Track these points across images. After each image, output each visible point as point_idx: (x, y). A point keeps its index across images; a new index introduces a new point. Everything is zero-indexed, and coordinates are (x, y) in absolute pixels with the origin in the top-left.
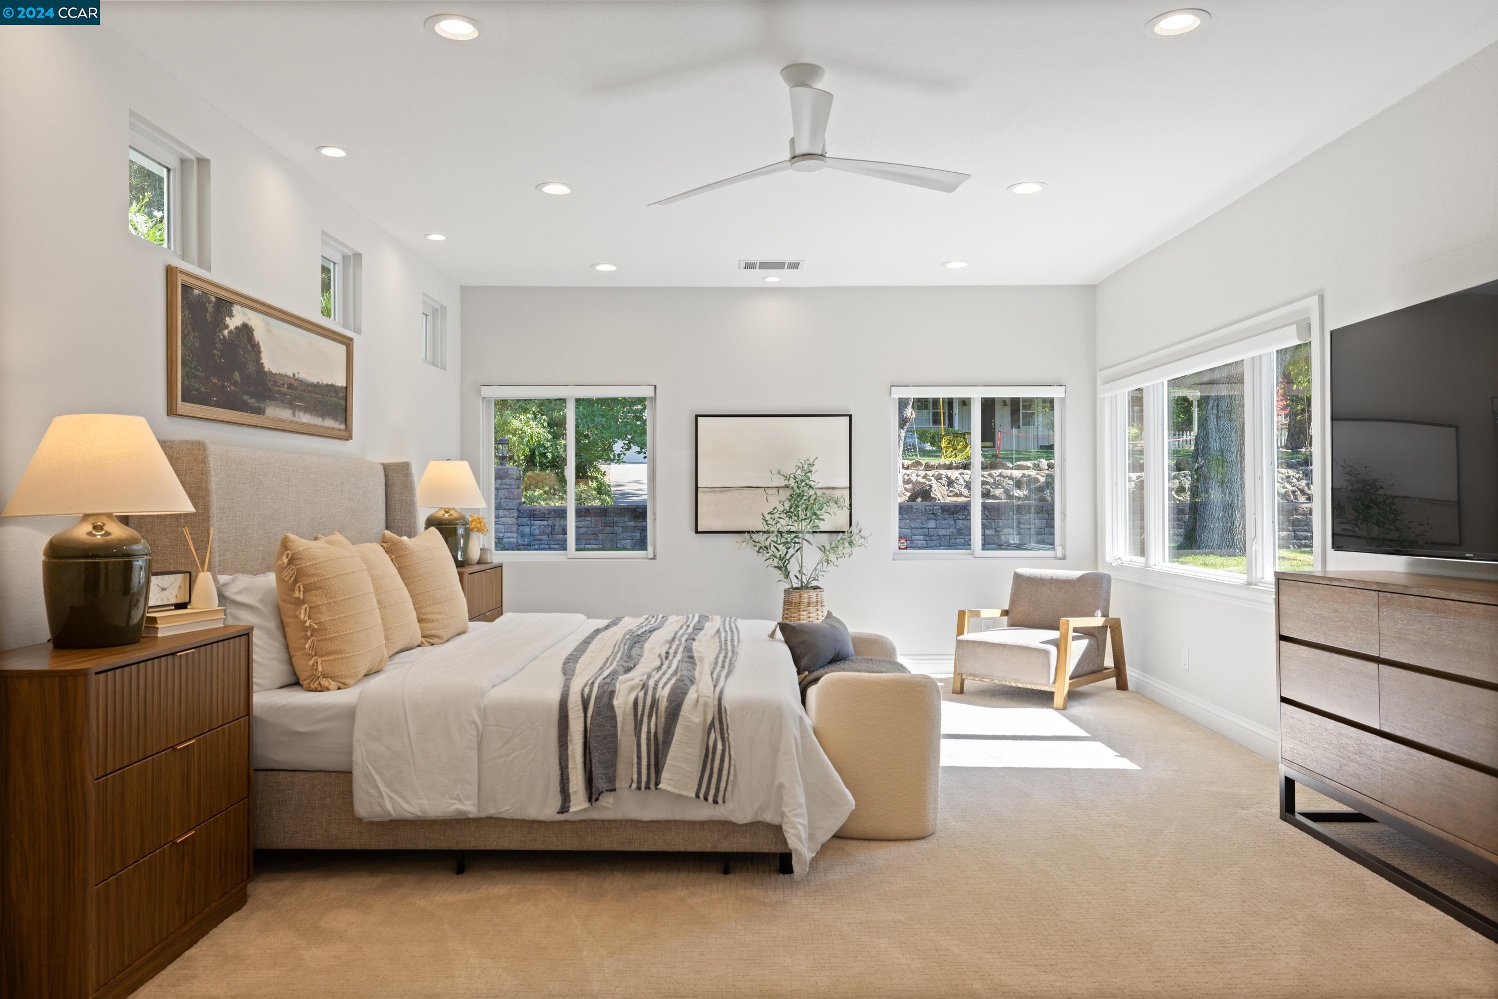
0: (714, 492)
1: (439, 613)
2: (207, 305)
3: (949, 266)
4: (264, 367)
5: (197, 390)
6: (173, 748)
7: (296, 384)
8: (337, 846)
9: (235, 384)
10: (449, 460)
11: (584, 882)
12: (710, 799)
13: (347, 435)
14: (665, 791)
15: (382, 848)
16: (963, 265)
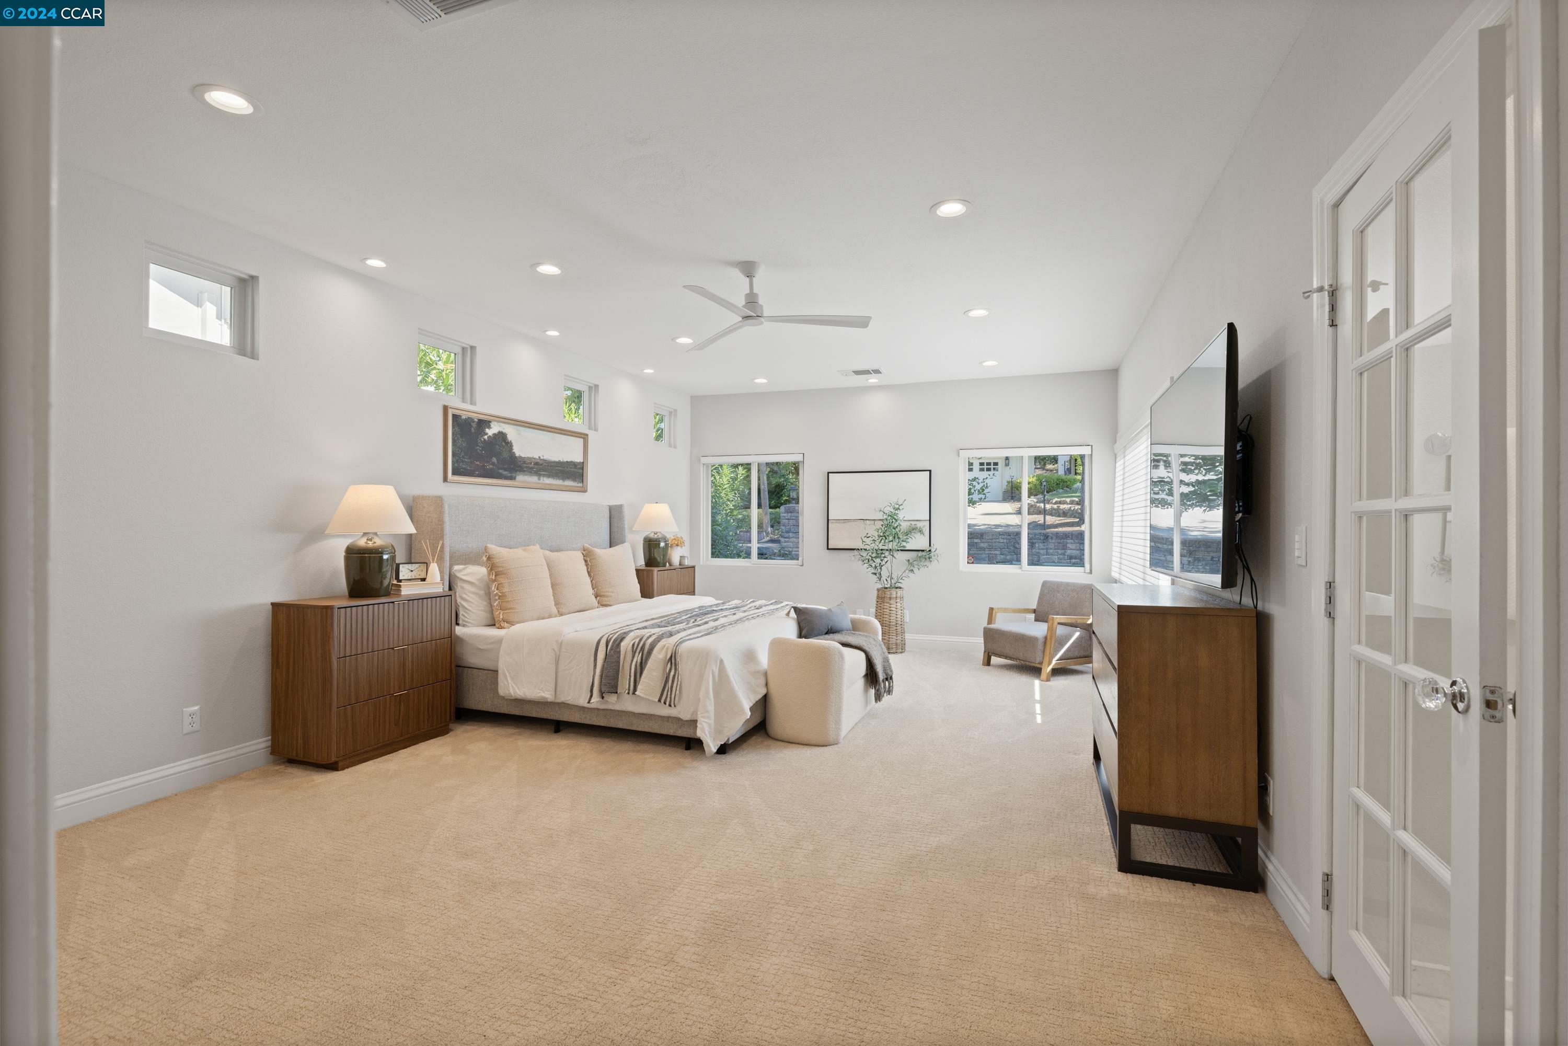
0: (839, 522)
1: (612, 592)
2: (472, 424)
3: (985, 364)
4: (515, 454)
5: (464, 468)
6: (393, 648)
7: (541, 462)
8: (497, 711)
9: (493, 464)
10: (657, 503)
11: (607, 744)
12: (668, 703)
13: (584, 491)
14: (638, 696)
15: (517, 714)
16: (994, 363)
